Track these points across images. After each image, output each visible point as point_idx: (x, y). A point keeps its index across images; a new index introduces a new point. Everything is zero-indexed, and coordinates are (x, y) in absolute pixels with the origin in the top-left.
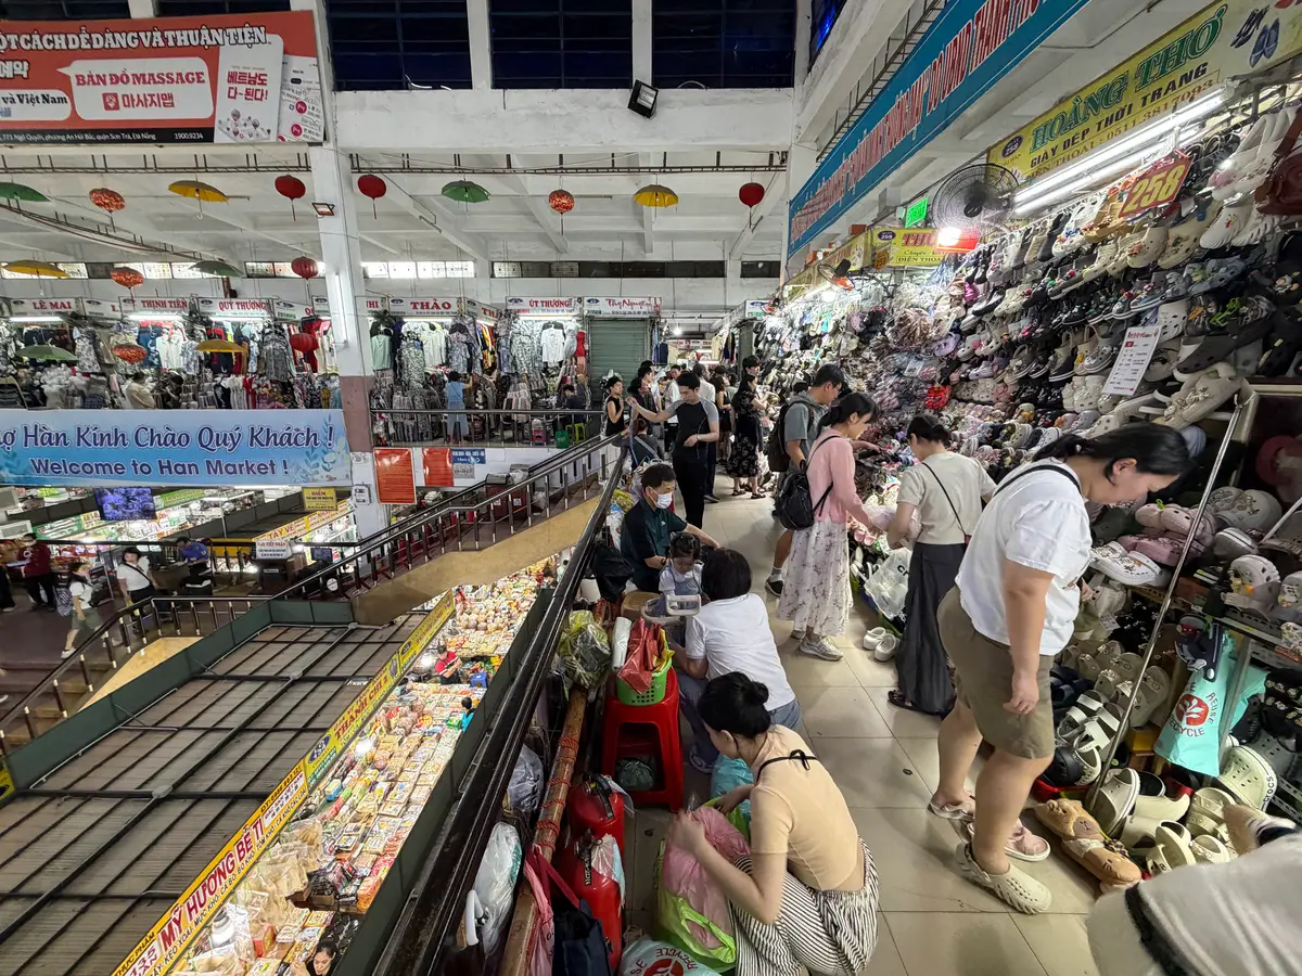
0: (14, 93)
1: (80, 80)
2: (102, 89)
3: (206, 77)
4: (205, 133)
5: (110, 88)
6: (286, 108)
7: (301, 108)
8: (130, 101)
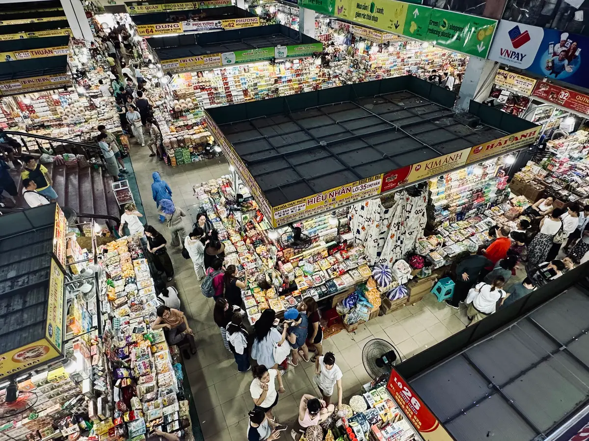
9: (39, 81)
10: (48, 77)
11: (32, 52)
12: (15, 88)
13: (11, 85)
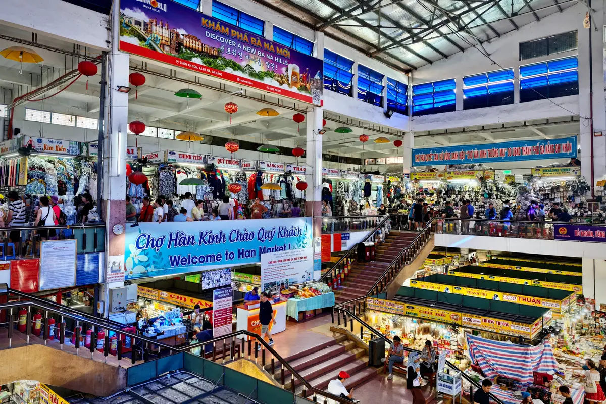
9: (499, 324)
10: (509, 323)
11: (520, 297)
12: (474, 322)
13: (473, 319)
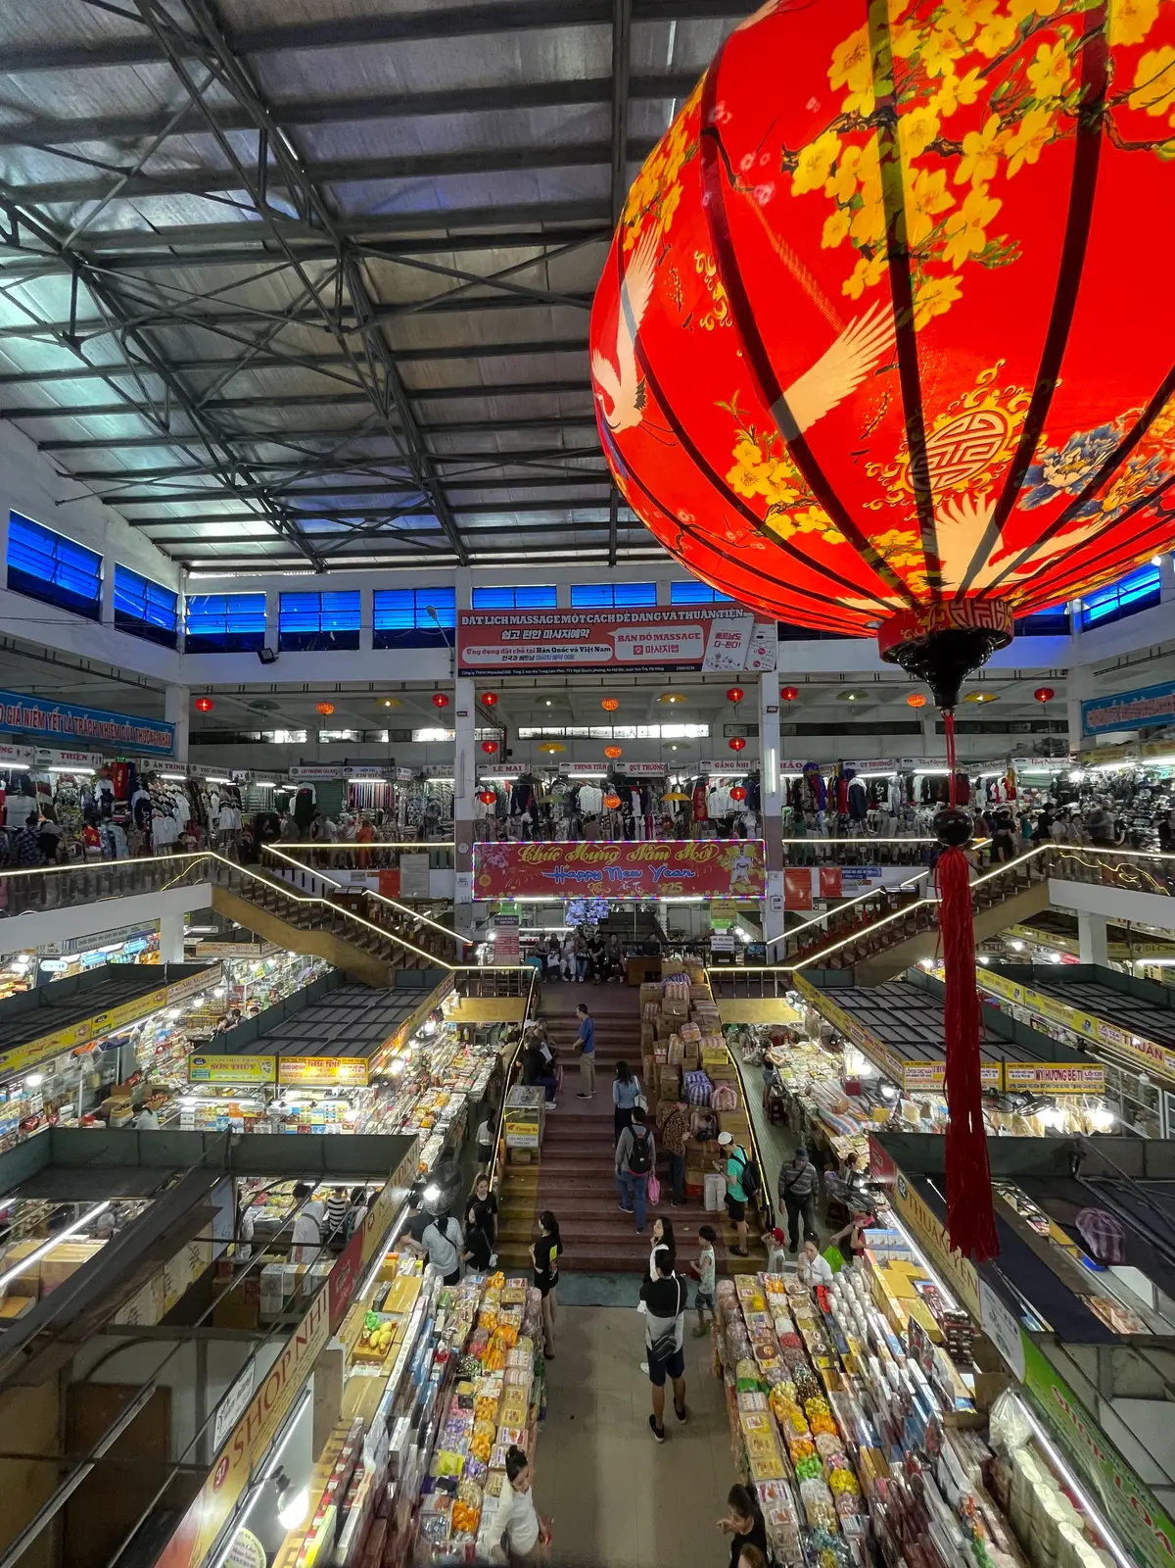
0: (578, 646)
1: (621, 638)
2: (634, 643)
3: (702, 636)
4: (698, 666)
5: (638, 643)
6: (752, 651)
7: (761, 651)
8: (650, 649)
